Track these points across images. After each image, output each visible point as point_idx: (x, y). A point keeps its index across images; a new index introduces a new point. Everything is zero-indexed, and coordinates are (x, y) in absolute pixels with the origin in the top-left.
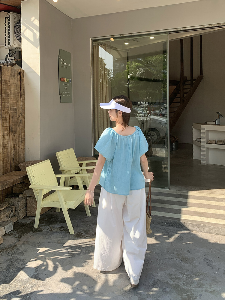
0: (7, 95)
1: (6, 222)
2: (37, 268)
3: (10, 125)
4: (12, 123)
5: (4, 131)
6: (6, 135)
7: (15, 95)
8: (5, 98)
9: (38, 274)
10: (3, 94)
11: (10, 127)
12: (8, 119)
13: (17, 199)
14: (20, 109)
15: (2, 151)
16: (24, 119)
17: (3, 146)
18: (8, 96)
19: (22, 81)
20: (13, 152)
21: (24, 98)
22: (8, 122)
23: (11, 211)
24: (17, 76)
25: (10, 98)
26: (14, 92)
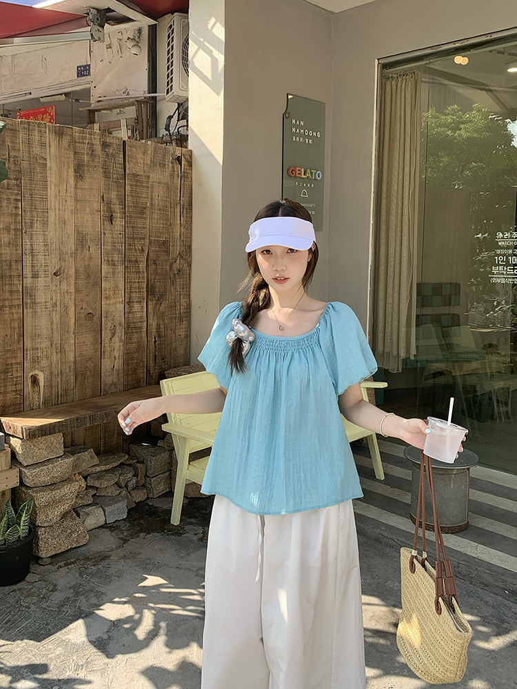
0: (142, 210)
1: (112, 498)
2: (117, 624)
3: (148, 280)
4: (153, 276)
5: (131, 292)
6: (137, 302)
7: (163, 209)
8: (136, 217)
9: (109, 638)
10: (128, 206)
11: (148, 283)
12: (143, 265)
13: (152, 449)
14: (178, 244)
15: (123, 337)
16: (190, 266)
17: (128, 327)
18: (142, 213)
19: (186, 176)
20: (155, 341)
21: (191, 217)
22: (143, 272)
23: (130, 475)
24: (170, 164)
26: (161, 203)
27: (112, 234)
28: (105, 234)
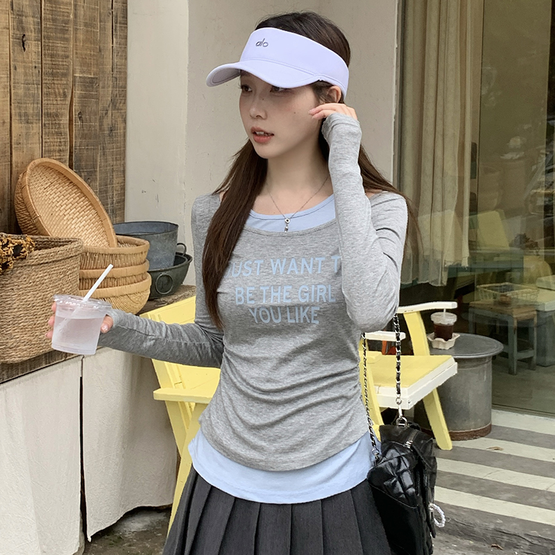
3: (71, 147)
4: (79, 140)
7: (91, 23)
8: (56, 38)
10: (46, 19)
12: (64, 121)
14: (110, 83)
16: (125, 121)
18: (65, 31)
22: (65, 133)
25: (71, 35)
26: (88, 14)
27: (25, 67)
28: (15, 69)
